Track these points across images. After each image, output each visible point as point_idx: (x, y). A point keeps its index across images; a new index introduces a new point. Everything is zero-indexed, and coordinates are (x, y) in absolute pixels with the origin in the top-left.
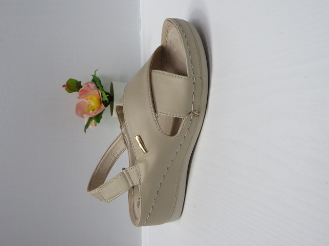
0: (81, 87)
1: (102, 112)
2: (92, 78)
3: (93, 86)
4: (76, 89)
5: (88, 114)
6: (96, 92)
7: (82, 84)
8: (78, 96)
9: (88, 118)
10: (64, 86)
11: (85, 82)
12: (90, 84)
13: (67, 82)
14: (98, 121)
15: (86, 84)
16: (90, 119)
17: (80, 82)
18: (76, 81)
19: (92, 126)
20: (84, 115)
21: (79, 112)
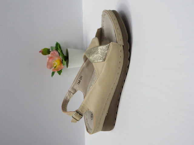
0: (50, 52)
10: (40, 52)
17: (49, 49)
21: (49, 66)
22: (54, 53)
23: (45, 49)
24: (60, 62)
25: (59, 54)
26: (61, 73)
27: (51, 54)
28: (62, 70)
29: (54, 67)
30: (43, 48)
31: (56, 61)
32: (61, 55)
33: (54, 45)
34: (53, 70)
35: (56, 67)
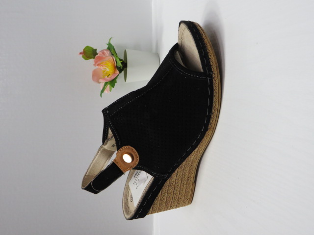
0: (97, 54)
1: (116, 77)
2: (107, 46)
3: (107, 53)
4: (92, 56)
5: (104, 79)
6: (111, 58)
7: (97, 52)
8: (94, 63)
9: (104, 83)
10: (81, 53)
11: (100, 50)
12: (105, 51)
13: (84, 50)
14: (113, 86)
15: (100, 52)
16: (106, 84)
17: (96, 50)
18: (92, 48)
19: (107, 91)
20: (100, 80)
21: (95, 78)
22: (103, 53)
23: (87, 47)
26: (116, 84)
28: (117, 80)
31: (107, 67)
35: (108, 76)
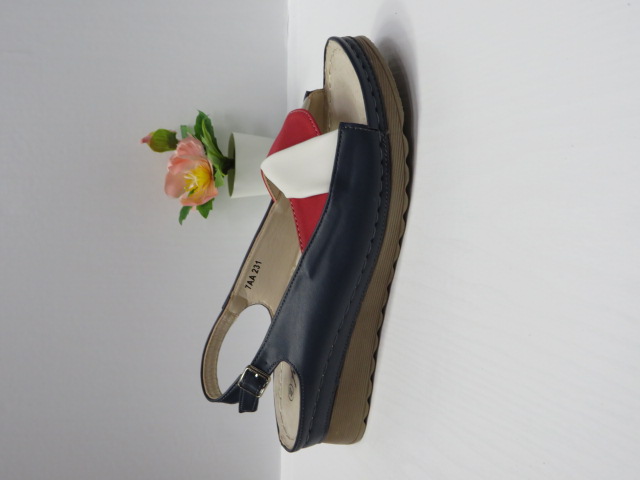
0: (177, 142)
7: (179, 137)
10: (144, 141)
12: (192, 142)
14: (205, 215)
17: (175, 134)
18: (168, 132)
21: (172, 188)
22: (190, 145)
23: (159, 132)
24: (207, 177)
25: (205, 148)
26: (211, 212)
27: (181, 149)
28: (214, 203)
29: (187, 193)
30: (155, 129)
31: (195, 173)
32: (211, 153)
33: (191, 121)
34: (183, 201)
35: (192, 192)
